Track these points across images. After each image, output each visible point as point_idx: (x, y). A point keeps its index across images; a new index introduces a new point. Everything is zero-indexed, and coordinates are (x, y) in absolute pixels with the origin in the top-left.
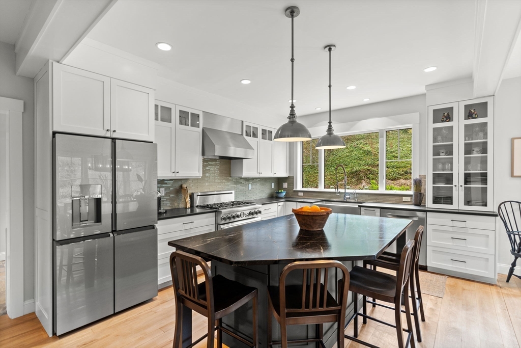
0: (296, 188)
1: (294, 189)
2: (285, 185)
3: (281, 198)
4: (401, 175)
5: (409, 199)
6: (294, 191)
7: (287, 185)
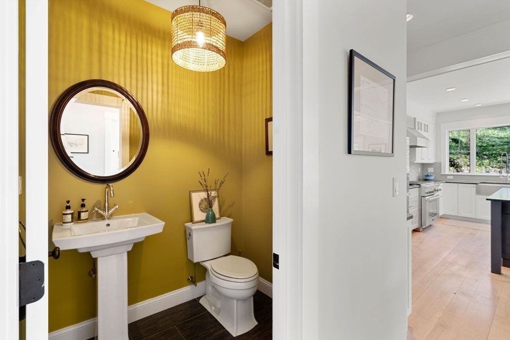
0: (445, 171)
1: (442, 173)
2: (431, 170)
3: (431, 180)
6: (442, 175)
7: (434, 170)
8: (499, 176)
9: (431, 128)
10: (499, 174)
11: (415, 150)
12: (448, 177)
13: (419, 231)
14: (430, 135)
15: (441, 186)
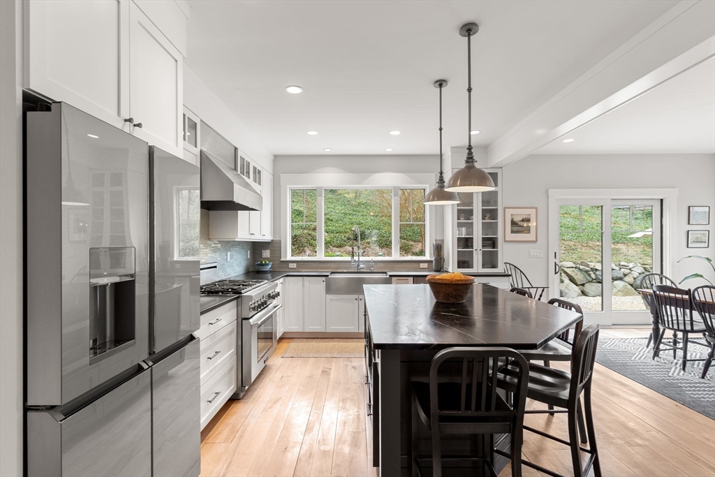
0: (286, 257)
1: (282, 259)
2: (266, 254)
3: (265, 272)
4: (345, 241)
5: (425, 265)
6: (282, 261)
7: (271, 254)
8: (350, 262)
9: (266, 177)
10: (349, 258)
11: (237, 215)
12: (291, 265)
13: (239, 399)
14: (265, 189)
15: (280, 285)
